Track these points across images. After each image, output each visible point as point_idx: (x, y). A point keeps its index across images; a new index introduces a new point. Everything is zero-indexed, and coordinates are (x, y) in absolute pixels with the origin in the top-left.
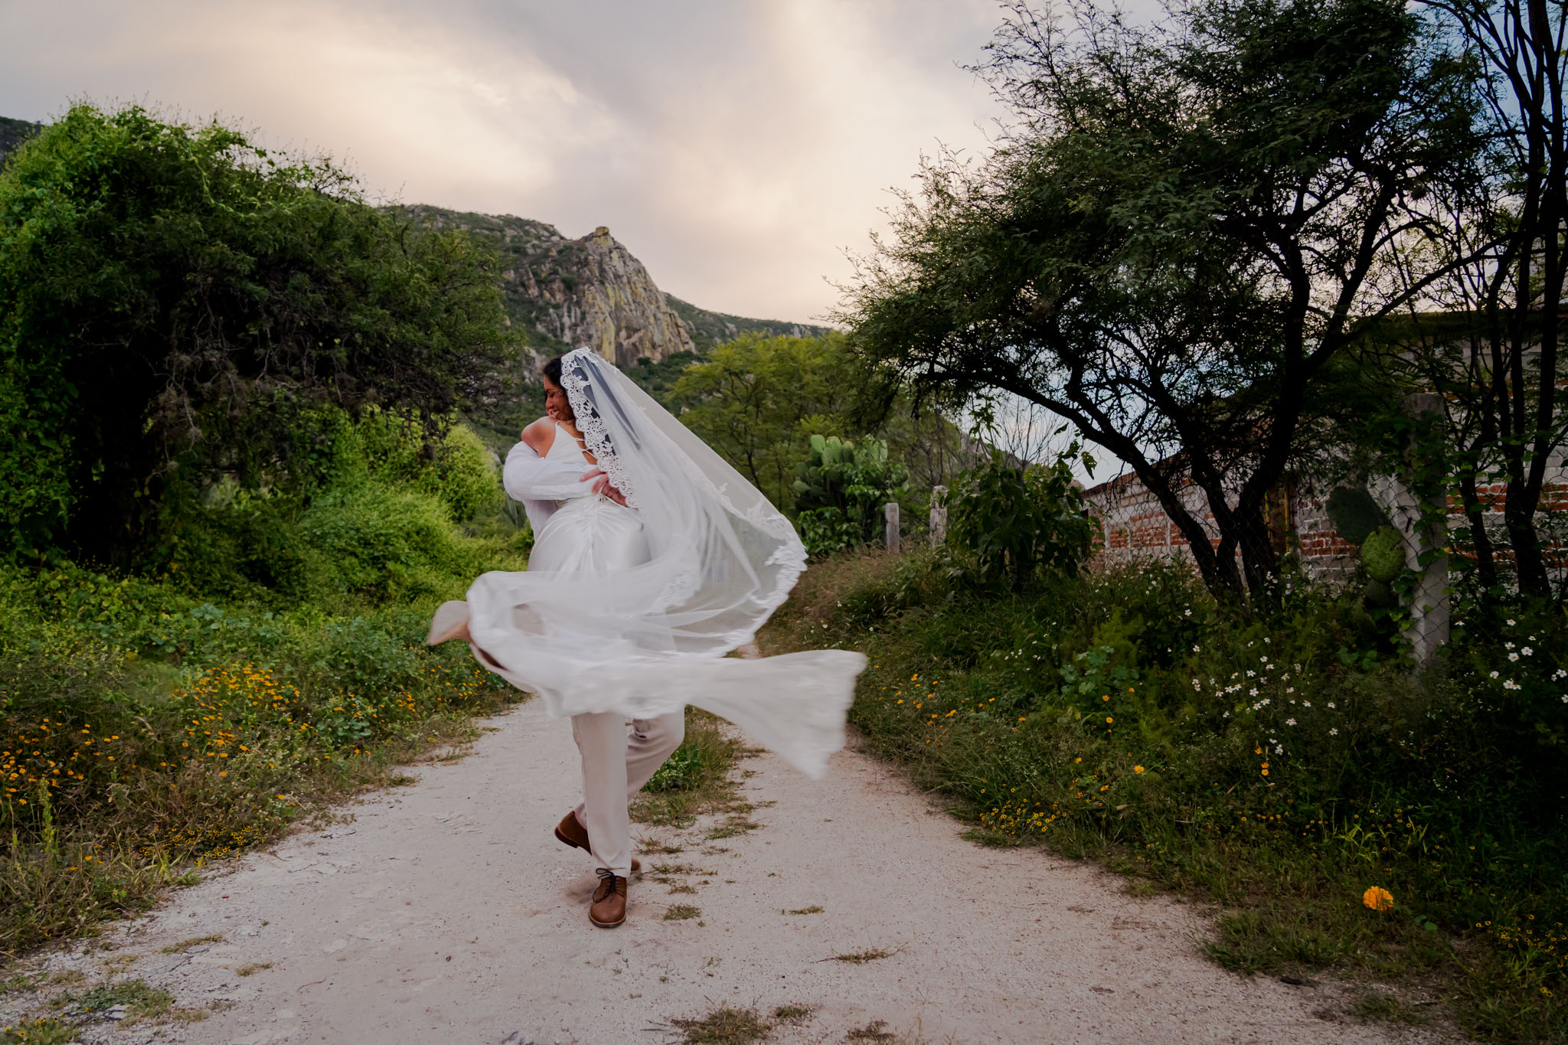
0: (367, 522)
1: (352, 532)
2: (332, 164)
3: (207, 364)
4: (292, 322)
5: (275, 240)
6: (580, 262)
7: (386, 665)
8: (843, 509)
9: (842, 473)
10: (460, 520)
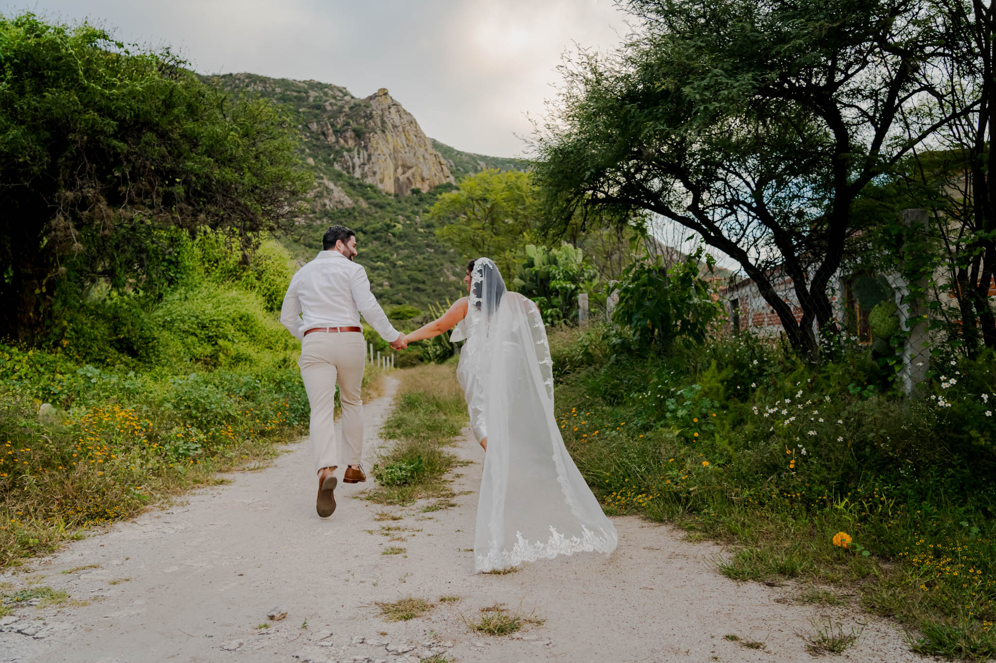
0: (204, 311)
1: (193, 319)
2: (171, 51)
3: (85, 198)
4: (145, 167)
5: (131, 109)
6: (366, 116)
7: (213, 406)
8: (549, 298)
9: (548, 273)
10: (271, 309)
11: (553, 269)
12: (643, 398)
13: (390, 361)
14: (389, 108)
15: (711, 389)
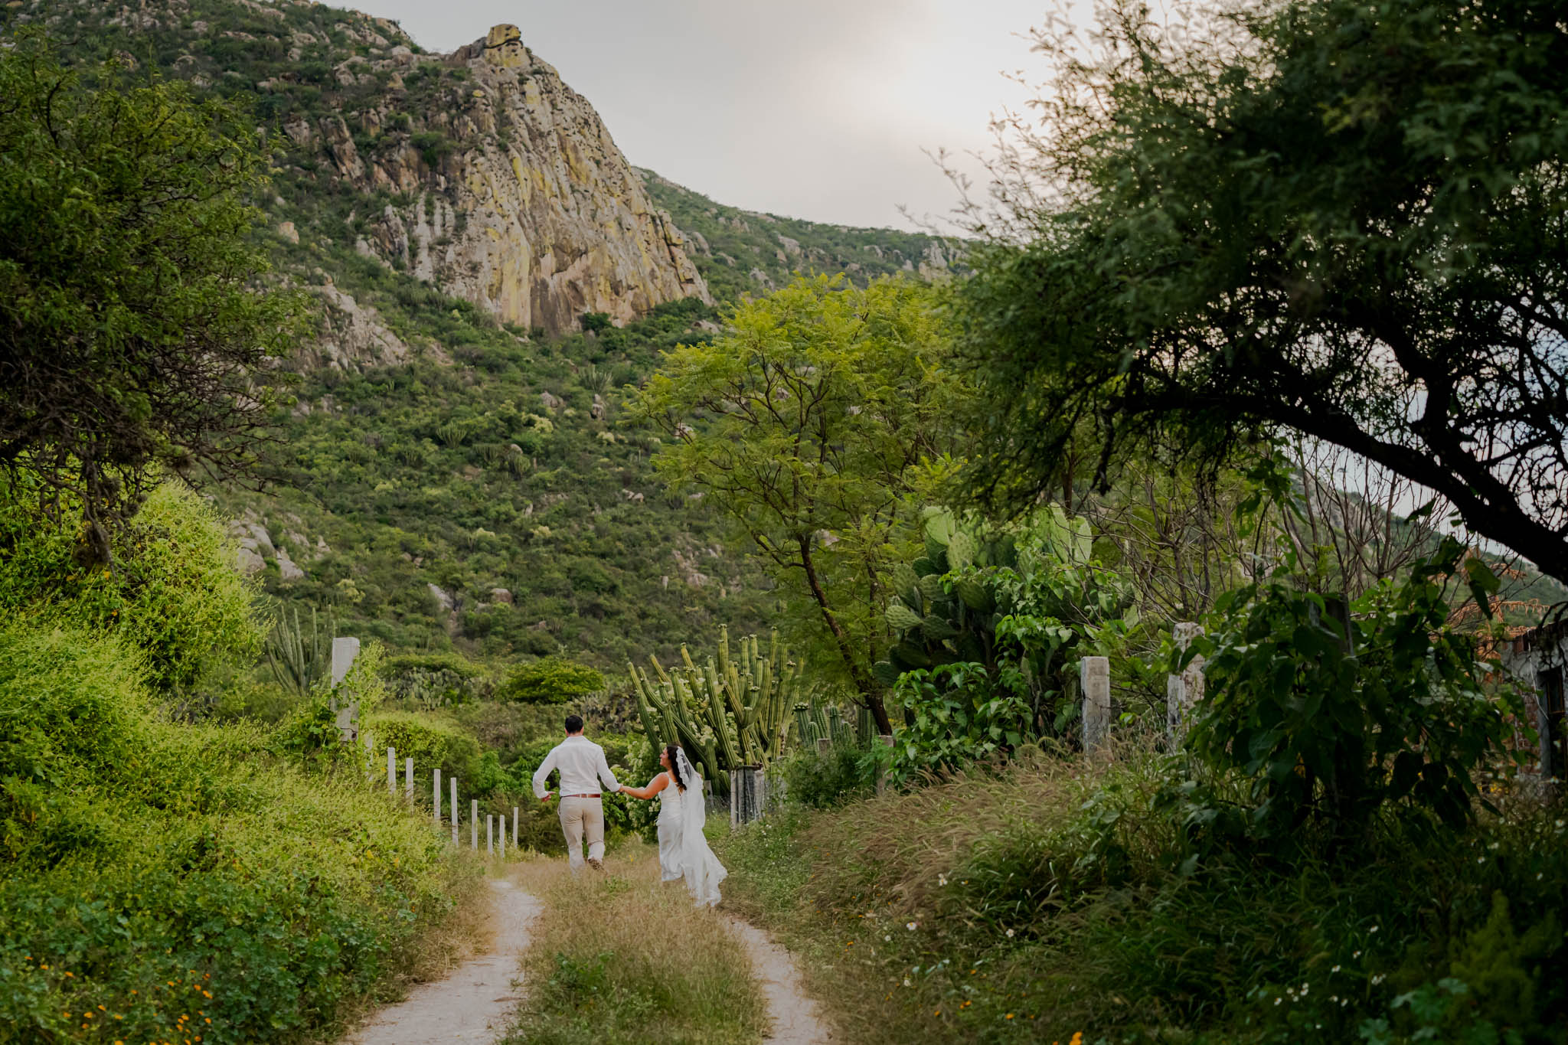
6: (454, 104)
8: (991, 666)
9: (991, 589)
10: (165, 685)
11: (1004, 580)
12: (1288, 1003)
13: (509, 828)
14: (522, 81)
15: (1494, 986)
